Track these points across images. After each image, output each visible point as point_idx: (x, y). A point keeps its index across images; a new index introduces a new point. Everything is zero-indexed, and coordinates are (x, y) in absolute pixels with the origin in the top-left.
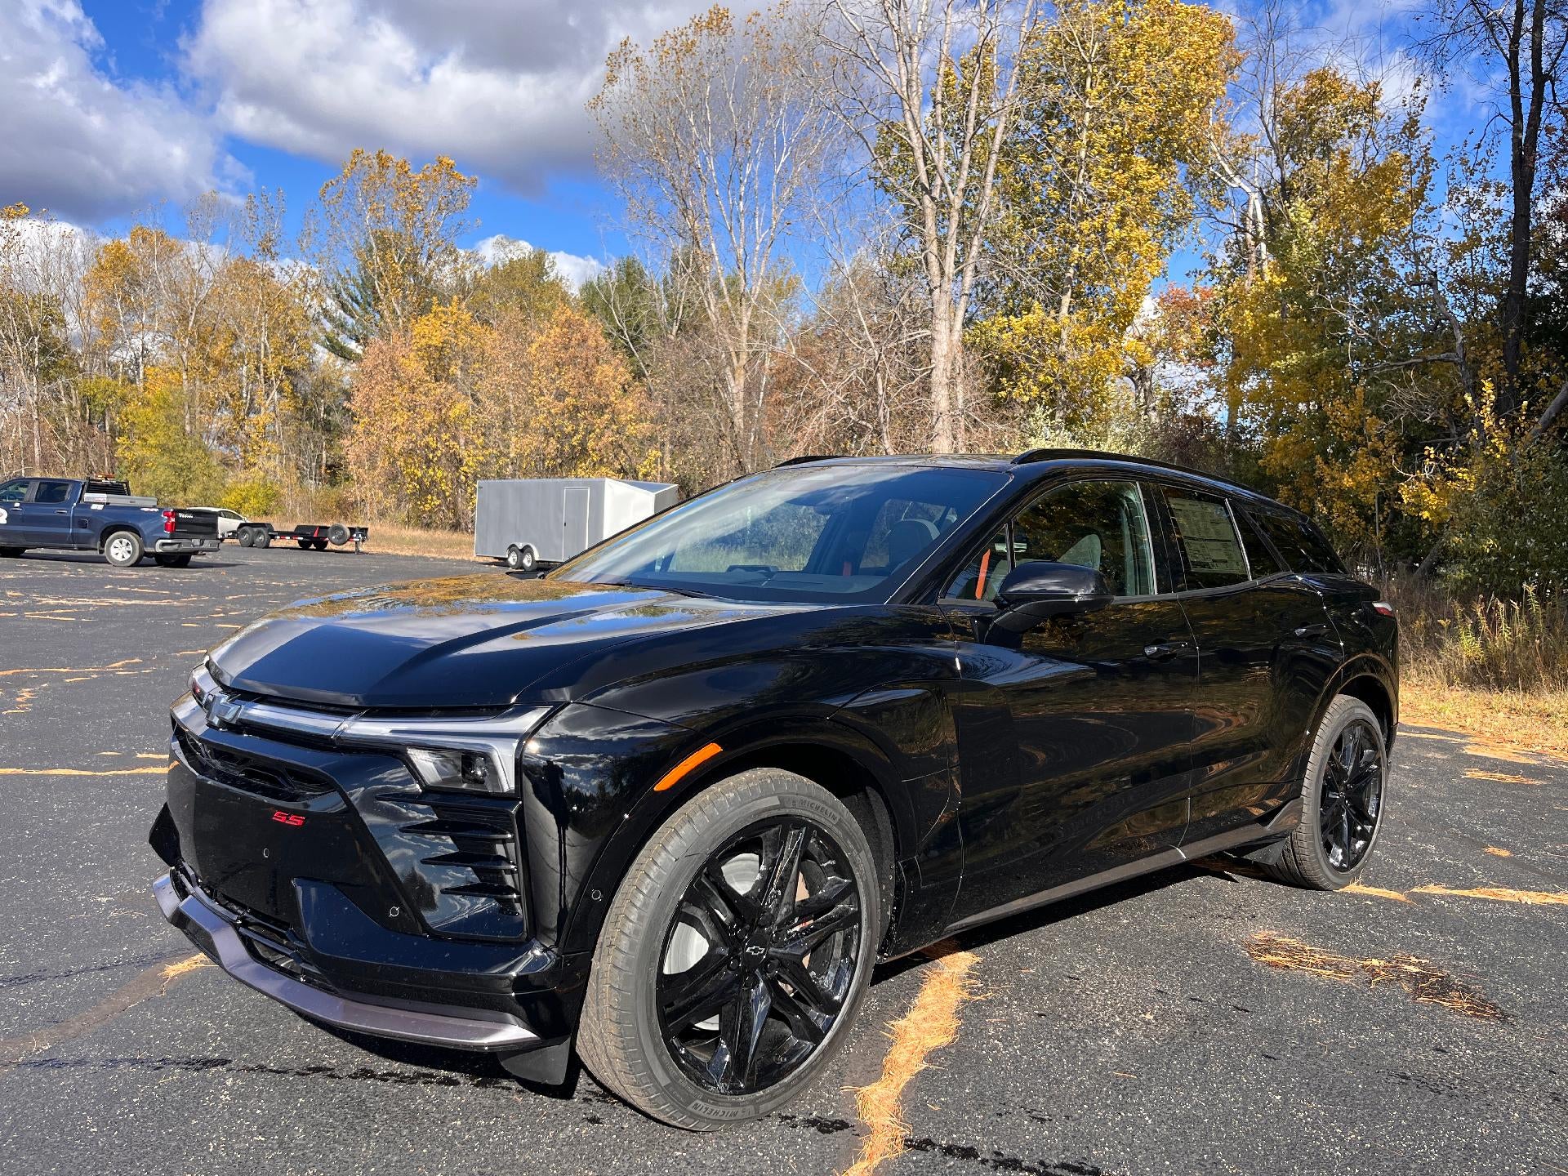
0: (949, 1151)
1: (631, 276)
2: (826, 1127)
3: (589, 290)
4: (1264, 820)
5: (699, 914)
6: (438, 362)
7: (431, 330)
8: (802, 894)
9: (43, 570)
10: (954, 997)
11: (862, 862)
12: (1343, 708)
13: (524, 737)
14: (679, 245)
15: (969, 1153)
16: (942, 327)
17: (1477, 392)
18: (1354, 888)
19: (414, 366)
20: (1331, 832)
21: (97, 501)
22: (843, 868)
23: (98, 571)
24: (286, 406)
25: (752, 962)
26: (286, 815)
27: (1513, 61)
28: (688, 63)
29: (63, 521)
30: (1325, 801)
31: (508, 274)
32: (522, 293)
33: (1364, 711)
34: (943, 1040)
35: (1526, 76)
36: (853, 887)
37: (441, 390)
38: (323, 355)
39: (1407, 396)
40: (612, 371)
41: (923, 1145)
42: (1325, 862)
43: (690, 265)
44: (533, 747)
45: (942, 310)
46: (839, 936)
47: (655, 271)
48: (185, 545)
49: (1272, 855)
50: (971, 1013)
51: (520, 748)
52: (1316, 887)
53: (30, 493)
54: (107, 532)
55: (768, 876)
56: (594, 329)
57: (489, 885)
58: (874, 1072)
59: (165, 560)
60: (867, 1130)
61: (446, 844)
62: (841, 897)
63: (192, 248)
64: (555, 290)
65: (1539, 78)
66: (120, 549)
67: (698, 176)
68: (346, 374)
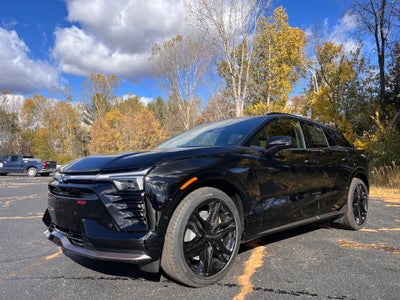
0: (265, 290)
1: (160, 101)
2: (230, 286)
3: (149, 105)
4: (339, 210)
5: (193, 225)
6: (112, 124)
7: (110, 115)
8: (220, 222)
9: (12, 178)
10: (261, 256)
11: (235, 213)
12: (356, 181)
13: (145, 176)
14: (171, 93)
15: (271, 290)
16: (238, 108)
17: (375, 116)
18: (363, 230)
19: (106, 125)
20: (356, 214)
21: (26, 160)
22: (230, 215)
23: (26, 178)
24: (73, 137)
25: (208, 240)
26: (81, 201)
27: (376, 36)
28: (172, 49)
29: (17, 166)
30: (354, 206)
31: (129, 102)
32: (132, 106)
33: (361, 182)
34: (259, 266)
35: (380, 39)
36: (233, 220)
37: (112, 130)
38: (83, 124)
39: (358, 118)
40: (156, 124)
41: (258, 289)
42: (355, 222)
43: (174, 97)
44: (147, 179)
45: (238, 104)
46: (230, 235)
47: (166, 100)
48: (48, 171)
49: (341, 220)
50: (266, 260)
51: (144, 179)
52: (353, 229)
53: (9, 159)
54: (28, 168)
55: (211, 216)
56: (151, 114)
57: (137, 216)
58: (242, 273)
59: (43, 175)
60: (242, 286)
61: (125, 206)
62: (230, 222)
63: (50, 100)
64: (140, 106)
65: (383, 40)
66: (32, 172)
67: (175, 76)
68: (88, 128)
